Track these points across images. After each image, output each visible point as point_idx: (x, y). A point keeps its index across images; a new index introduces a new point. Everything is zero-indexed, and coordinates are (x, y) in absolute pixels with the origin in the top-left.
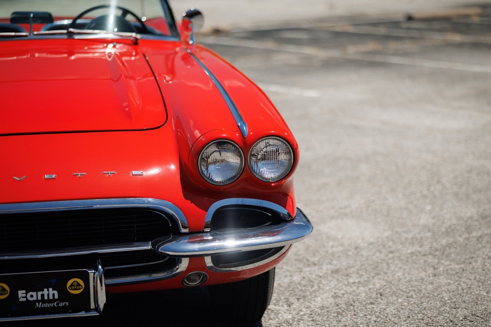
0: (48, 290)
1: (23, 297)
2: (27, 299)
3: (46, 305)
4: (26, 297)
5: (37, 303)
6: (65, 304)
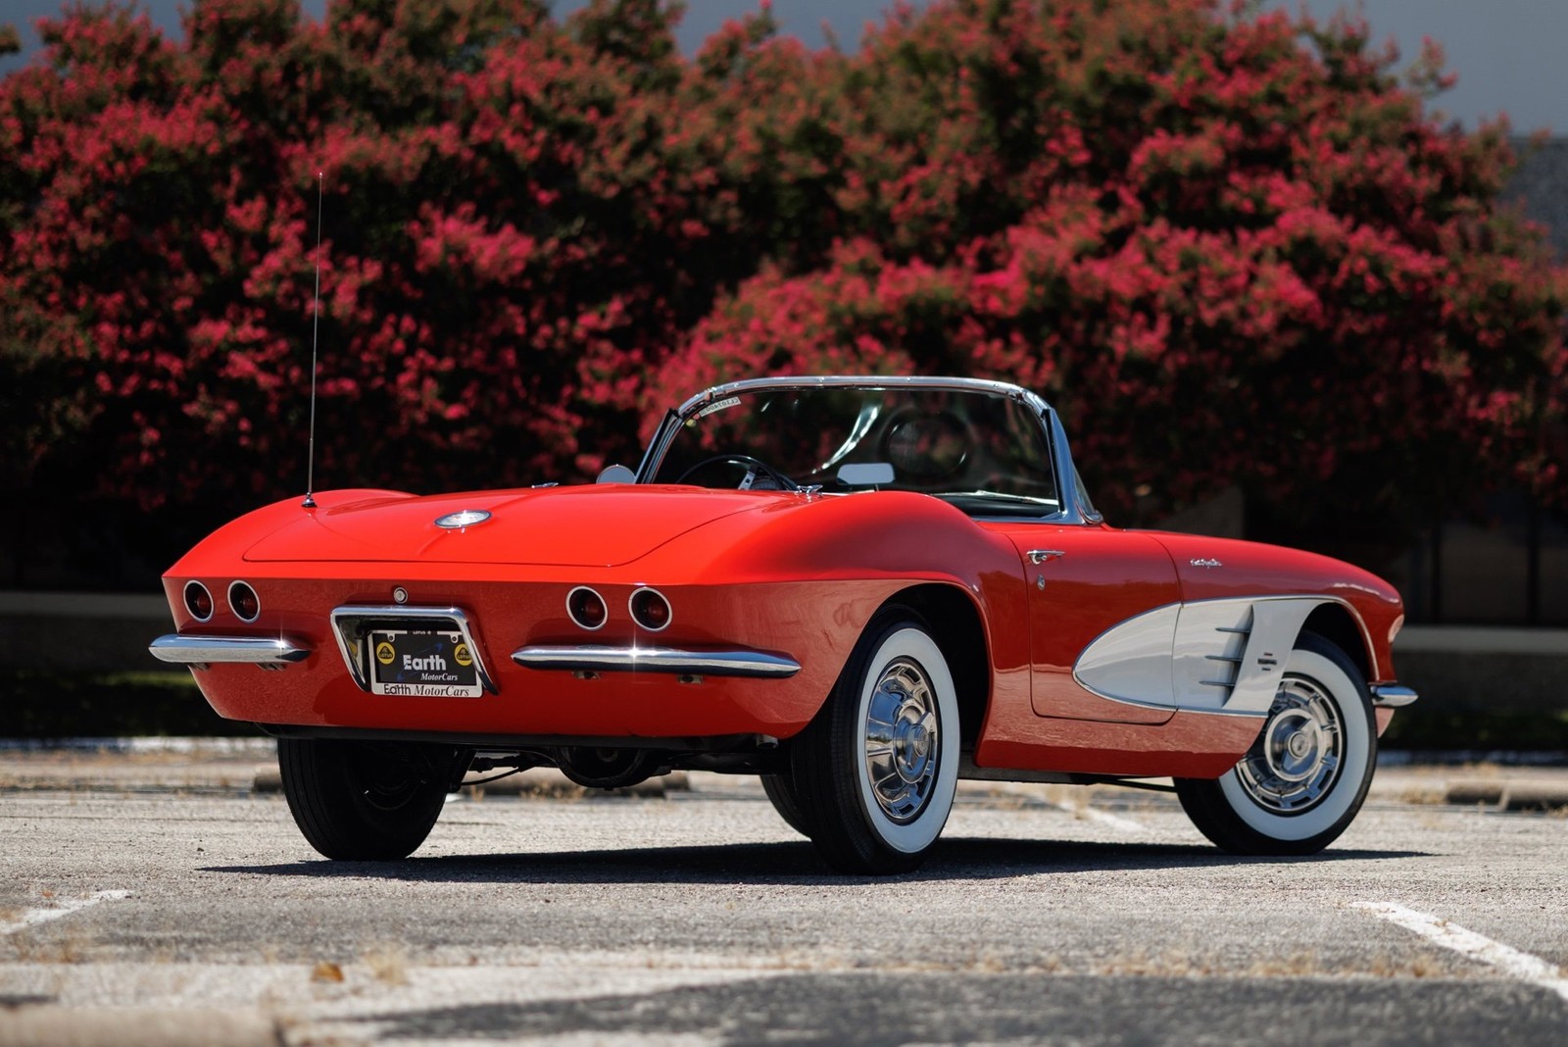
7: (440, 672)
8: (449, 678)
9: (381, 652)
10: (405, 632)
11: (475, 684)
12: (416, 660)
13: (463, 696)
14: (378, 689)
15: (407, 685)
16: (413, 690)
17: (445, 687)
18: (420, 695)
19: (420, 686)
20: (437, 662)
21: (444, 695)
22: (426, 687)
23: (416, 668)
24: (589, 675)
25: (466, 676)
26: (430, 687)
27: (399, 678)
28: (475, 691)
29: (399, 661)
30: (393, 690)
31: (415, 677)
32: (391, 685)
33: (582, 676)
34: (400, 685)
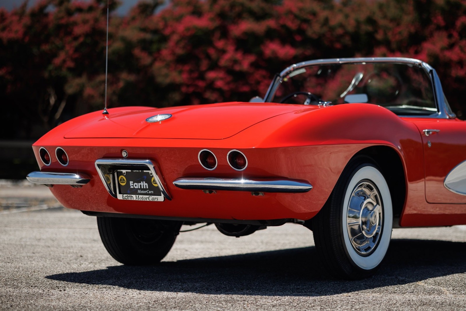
7: (146, 189)
8: (150, 192)
9: (121, 180)
10: (130, 171)
11: (161, 195)
12: (135, 184)
13: (156, 200)
14: (120, 197)
15: (132, 195)
16: (134, 197)
17: (148, 196)
18: (137, 200)
19: (137, 196)
20: (144, 185)
21: (148, 200)
22: (140, 196)
23: (136, 187)
24: (211, 192)
25: (157, 192)
26: (142, 196)
27: (129, 192)
28: (161, 198)
29: (128, 184)
30: (126, 198)
31: (135, 192)
32: (125, 195)
33: (207, 192)
34: (129, 195)
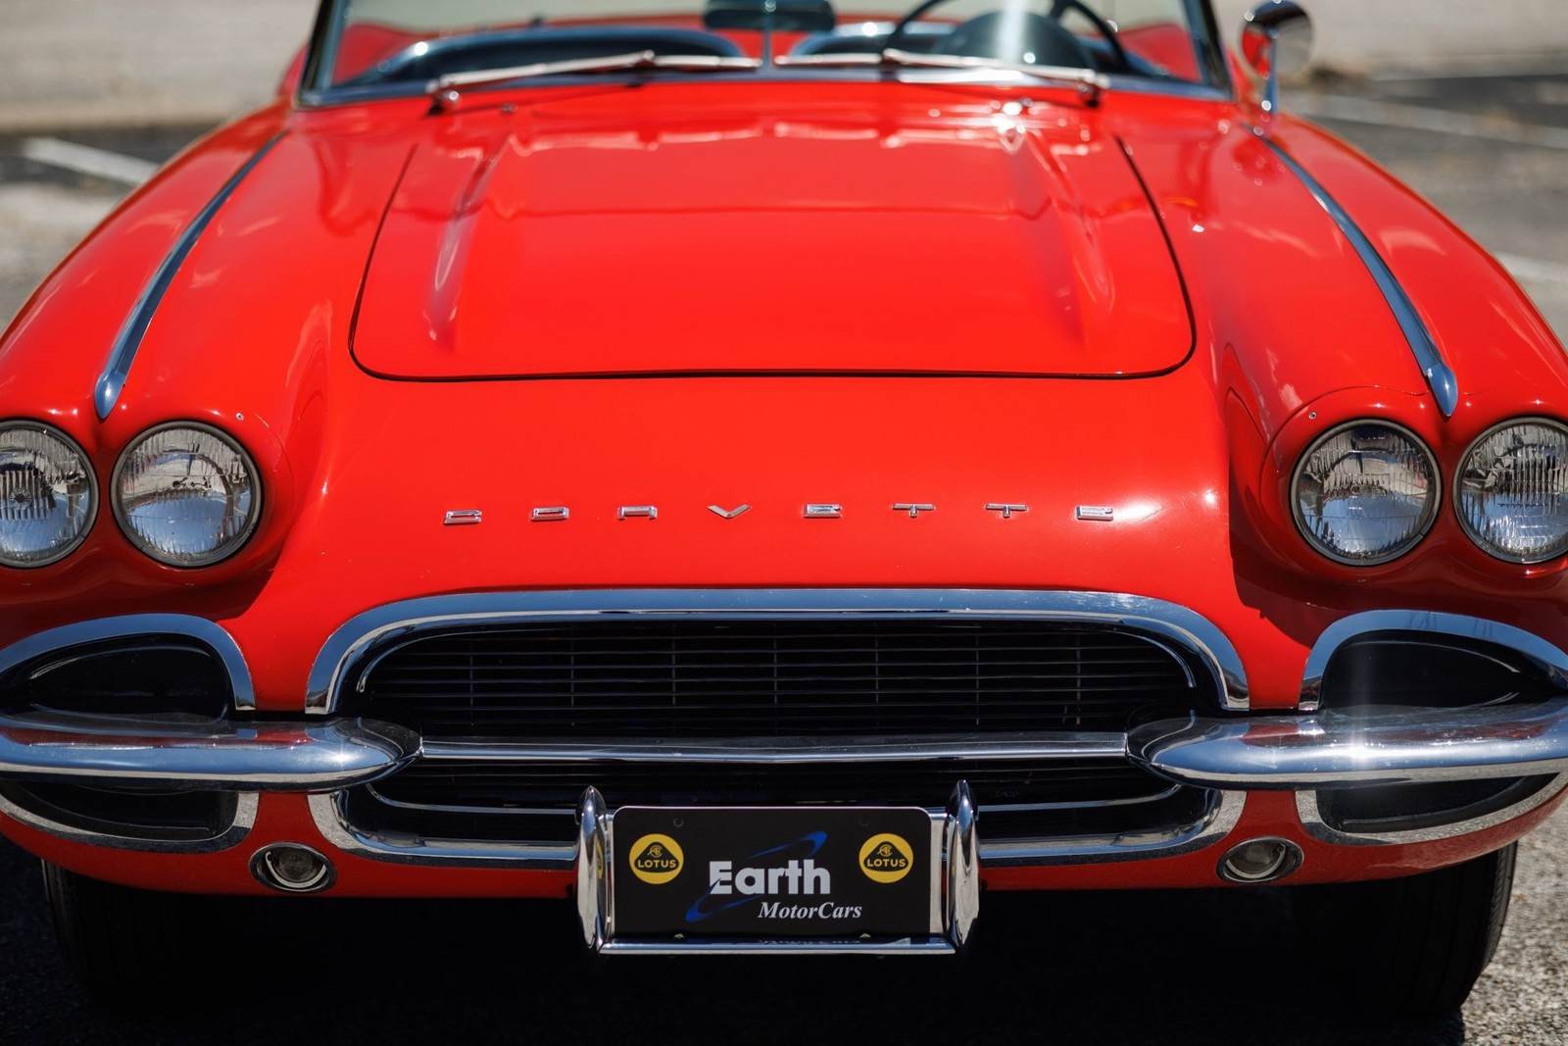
0: (801, 866)
1: (723, 883)
2: (734, 889)
3: (793, 912)
4: (732, 883)
5: (765, 905)
6: (851, 913)
